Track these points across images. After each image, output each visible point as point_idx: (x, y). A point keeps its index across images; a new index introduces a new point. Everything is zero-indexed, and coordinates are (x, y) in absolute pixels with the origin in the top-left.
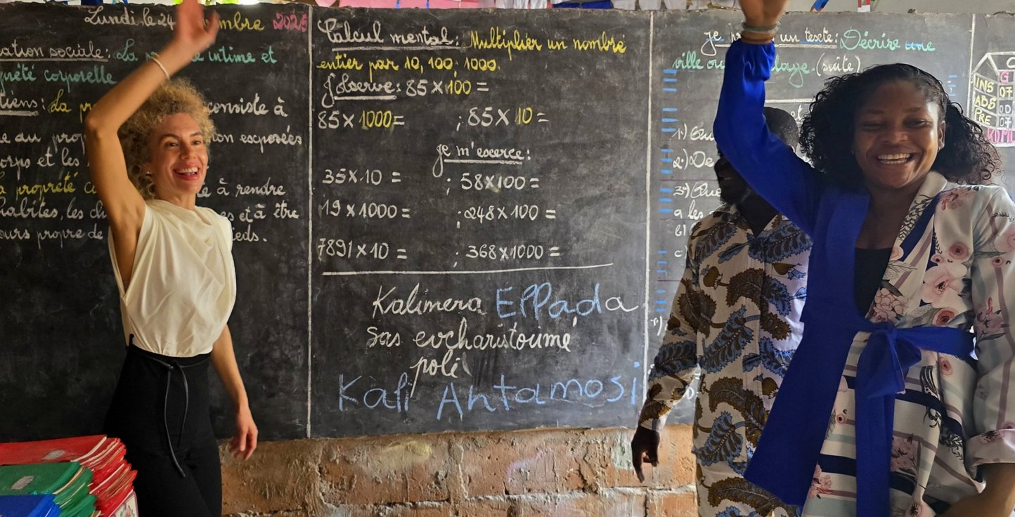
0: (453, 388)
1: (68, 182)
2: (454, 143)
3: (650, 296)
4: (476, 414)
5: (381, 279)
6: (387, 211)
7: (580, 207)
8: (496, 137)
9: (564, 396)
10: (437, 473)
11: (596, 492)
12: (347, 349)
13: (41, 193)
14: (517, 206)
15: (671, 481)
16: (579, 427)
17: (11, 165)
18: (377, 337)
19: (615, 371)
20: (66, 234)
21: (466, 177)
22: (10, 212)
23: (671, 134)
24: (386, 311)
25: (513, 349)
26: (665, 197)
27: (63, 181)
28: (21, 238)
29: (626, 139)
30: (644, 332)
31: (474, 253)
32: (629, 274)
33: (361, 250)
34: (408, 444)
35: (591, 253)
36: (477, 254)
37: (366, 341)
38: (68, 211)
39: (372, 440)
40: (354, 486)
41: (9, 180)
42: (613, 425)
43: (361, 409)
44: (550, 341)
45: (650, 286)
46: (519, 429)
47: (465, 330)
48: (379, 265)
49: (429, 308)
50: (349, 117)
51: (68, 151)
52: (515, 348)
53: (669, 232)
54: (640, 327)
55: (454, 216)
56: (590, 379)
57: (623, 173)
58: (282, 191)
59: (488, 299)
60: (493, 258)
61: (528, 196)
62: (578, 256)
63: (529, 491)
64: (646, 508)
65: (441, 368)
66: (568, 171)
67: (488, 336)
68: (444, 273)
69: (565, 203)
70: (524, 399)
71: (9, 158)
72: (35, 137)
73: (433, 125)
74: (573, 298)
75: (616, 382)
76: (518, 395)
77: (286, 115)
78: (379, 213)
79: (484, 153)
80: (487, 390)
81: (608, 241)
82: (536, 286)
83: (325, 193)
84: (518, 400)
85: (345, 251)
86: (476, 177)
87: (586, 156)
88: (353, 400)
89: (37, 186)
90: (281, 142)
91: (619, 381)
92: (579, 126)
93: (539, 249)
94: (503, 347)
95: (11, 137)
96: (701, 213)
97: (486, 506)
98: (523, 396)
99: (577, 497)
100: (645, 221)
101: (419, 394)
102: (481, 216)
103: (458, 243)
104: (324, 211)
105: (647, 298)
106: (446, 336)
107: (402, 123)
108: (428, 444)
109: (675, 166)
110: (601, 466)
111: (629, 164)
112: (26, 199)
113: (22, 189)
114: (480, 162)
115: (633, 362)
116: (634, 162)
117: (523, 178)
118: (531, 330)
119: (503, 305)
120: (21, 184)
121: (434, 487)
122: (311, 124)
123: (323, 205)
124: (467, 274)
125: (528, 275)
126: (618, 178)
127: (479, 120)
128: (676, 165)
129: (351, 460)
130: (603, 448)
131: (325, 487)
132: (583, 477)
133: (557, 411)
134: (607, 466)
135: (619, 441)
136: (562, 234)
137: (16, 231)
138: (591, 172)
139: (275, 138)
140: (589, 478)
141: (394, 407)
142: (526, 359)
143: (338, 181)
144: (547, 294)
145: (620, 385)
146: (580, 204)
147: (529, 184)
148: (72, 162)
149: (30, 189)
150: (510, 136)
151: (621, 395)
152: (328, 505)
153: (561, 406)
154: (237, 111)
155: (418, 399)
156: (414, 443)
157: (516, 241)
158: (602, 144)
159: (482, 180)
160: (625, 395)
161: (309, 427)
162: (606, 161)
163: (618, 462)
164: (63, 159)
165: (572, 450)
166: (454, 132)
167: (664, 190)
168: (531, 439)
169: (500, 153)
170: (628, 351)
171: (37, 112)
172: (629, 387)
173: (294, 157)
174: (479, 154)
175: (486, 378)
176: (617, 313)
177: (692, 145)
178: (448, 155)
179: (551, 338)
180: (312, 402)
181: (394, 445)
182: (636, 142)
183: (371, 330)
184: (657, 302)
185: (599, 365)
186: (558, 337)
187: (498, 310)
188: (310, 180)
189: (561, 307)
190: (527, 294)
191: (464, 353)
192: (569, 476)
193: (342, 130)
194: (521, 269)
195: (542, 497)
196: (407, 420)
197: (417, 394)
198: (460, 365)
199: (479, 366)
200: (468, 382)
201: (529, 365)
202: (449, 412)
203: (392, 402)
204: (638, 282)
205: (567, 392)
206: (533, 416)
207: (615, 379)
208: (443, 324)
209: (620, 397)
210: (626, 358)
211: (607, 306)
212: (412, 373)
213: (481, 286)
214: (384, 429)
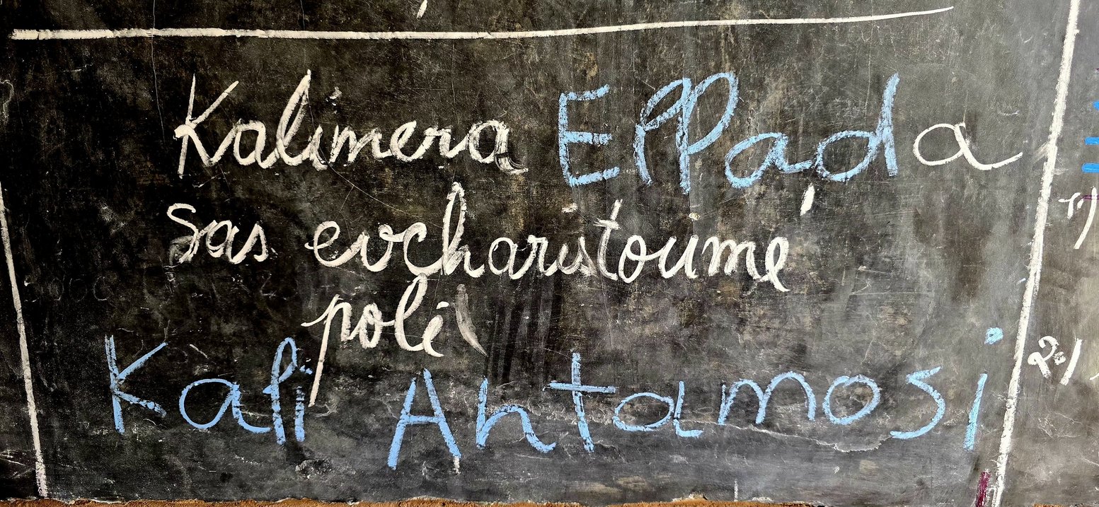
0: (430, 386)
3: (1066, 119)
4: (497, 456)
5: (192, 55)
9: (759, 420)
12: (116, 267)
18: (197, 235)
19: (921, 352)
24: (217, 158)
25: (608, 280)
30: (1031, 236)
32: (1004, 42)
37: (167, 246)
43: (173, 430)
44: (724, 260)
45: (1070, 86)
46: (624, 502)
47: (462, 220)
48: (182, 6)
49: (345, 149)
52: (614, 277)
54: (1020, 217)
56: (842, 374)
59: (532, 124)
65: (392, 329)
67: (532, 239)
68: (389, 35)
70: (637, 423)
74: (807, 124)
75: (920, 384)
76: (622, 410)
80: (529, 395)
82: (686, 82)
84: (622, 425)
88: (151, 405)
91: (932, 382)
94: (579, 274)
98: (634, 414)
101: (334, 399)
105: (1057, 127)
106: (404, 238)
115: (985, 328)
118: (667, 223)
119: (579, 145)
124: (461, 41)
125: (664, 48)
133: (735, 458)
141: (268, 429)
142: (648, 310)
144: (721, 108)
145: (935, 395)
151: (936, 420)
153: (747, 445)
155: (332, 410)
160: (948, 423)
161: (41, 469)
170: (972, 293)
172: (961, 400)
175: (526, 358)
176: (949, 176)
179: (728, 251)
180: (37, 407)
183: (175, 213)
185: (874, 333)
186: (752, 246)
187: (563, 161)
189: (764, 152)
190: (657, 110)
191: (461, 288)
194: (641, 26)
196: (305, 463)
197: (326, 399)
198: (450, 324)
199: (507, 327)
200: (474, 370)
201: (657, 330)
202: (423, 448)
203: (258, 416)
204: (1033, 70)
205: (769, 408)
206: (665, 469)
207: (921, 374)
208: (393, 198)
209: (931, 426)
210: (962, 316)
211: (917, 152)
212: (308, 342)
213: (509, 82)
214: (242, 486)
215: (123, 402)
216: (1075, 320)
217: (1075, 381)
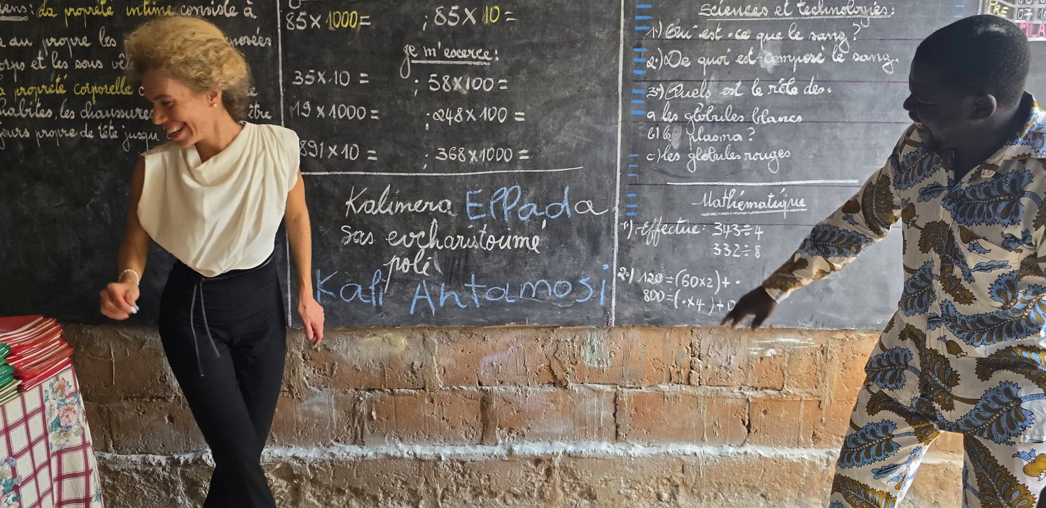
0: (425, 286)
1: (59, 84)
2: (421, 43)
3: (620, 200)
4: (447, 310)
5: (353, 180)
6: (356, 112)
7: (549, 110)
8: (464, 36)
9: (533, 296)
10: (413, 364)
11: (565, 387)
12: (324, 246)
13: (36, 94)
14: (485, 108)
15: (642, 380)
16: (548, 325)
17: (8, 68)
18: (351, 236)
19: (583, 273)
20: (61, 133)
21: (433, 78)
22: (11, 112)
23: (645, 32)
24: (358, 211)
25: (483, 250)
26: (638, 99)
27: (54, 83)
28: (22, 136)
29: (597, 39)
30: (614, 235)
31: (444, 155)
32: (598, 177)
33: (333, 150)
34: (385, 336)
35: (561, 156)
36: (447, 156)
37: (340, 240)
38: (61, 111)
39: (350, 331)
40: (335, 372)
41: (7, 80)
42: (582, 325)
43: (337, 302)
44: (519, 243)
45: (620, 190)
46: (489, 325)
47: (436, 231)
48: (351, 165)
49: (400, 208)
50: (315, 18)
51: (57, 54)
52: (485, 249)
53: (641, 134)
54: (610, 230)
55: (423, 119)
56: (559, 280)
57: (594, 74)
58: (254, 92)
59: (458, 201)
60: (462, 161)
61: (496, 98)
62: (547, 158)
63: (502, 383)
64: (616, 405)
65: (413, 266)
66: (537, 71)
67: (458, 237)
68: (414, 174)
69: (534, 105)
70: (493, 298)
71: (6, 61)
72: (27, 42)
73: (399, 25)
74: (542, 201)
75: (583, 283)
76: (489, 293)
77: (255, 17)
78: (348, 114)
79: (452, 53)
80: (457, 288)
81: (577, 144)
82: (505, 188)
83: (295, 93)
84: (488, 298)
85: (317, 152)
86: (444, 78)
87: (555, 56)
88: (330, 293)
89: (32, 88)
90: (252, 44)
91: (587, 282)
92: (549, 25)
93: (508, 153)
94: (473, 248)
95: (6, 41)
96: (675, 115)
97: (460, 396)
98: (492, 294)
99: (548, 391)
100: (617, 123)
101: (392, 290)
102: (450, 119)
103: (427, 145)
104: (295, 112)
105: (617, 202)
106: (417, 236)
107: (369, 24)
108: (403, 336)
109: (648, 66)
110: (571, 363)
111: (600, 64)
112: (23, 100)
113: (20, 91)
114: (448, 62)
115: (602, 265)
116: (605, 63)
117: (491, 80)
118: (501, 230)
119: (473, 207)
120: (18, 85)
121: (410, 376)
122: (279, 26)
123: (293, 106)
124: (437, 176)
125: (498, 178)
126: (589, 80)
127: (445, 20)
128: (650, 65)
129: (331, 348)
130: (573, 346)
131: (309, 372)
132: (553, 373)
133: (526, 309)
134: (577, 363)
135: (589, 341)
136: (531, 137)
137: (17, 129)
138: (561, 73)
139: (246, 40)
140: (560, 375)
141: (370, 301)
142: (496, 260)
143: (307, 83)
144: (516, 196)
145: (589, 287)
146: (551, 106)
147: (497, 86)
148: (61, 65)
149: (26, 91)
150: (477, 36)
151: (590, 296)
152: (312, 388)
153: (530, 305)
154: (209, 14)
155: (391, 295)
156: (390, 335)
157: (485, 144)
158: (572, 43)
159: (449, 81)
160: (594, 296)
161: (290, 317)
162: (577, 62)
163: (588, 359)
164: (53, 62)
165: (543, 346)
166: (420, 32)
167: (635, 91)
168: (502, 334)
169: (467, 53)
170: (598, 254)
171: (27, 17)
172: (598, 288)
173: (265, 59)
174: (446, 55)
175: (457, 276)
176: (586, 217)
177: (667, 43)
178: (415, 56)
179: (520, 240)
181: (371, 336)
182: (608, 41)
183: (344, 229)
184: (628, 206)
185: (568, 267)
186: (528, 238)
187: (468, 212)
188: (281, 81)
189: (530, 210)
190: (497, 196)
191: (435, 253)
192: (540, 371)
193: (310, 31)
194: (491, 172)
195: (513, 389)
196: (382, 313)
197: (390, 290)
198: (432, 264)
199: (450, 265)
200: (440, 280)
201: (499, 266)
202: (422, 307)
203: (367, 296)
204: (608, 185)
205: (536, 292)
206: (503, 314)
207: (584, 280)
208: (414, 224)
209: (589, 298)
210: (595, 260)
211: (576, 209)
212: (385, 270)
213: (451, 188)
214: (360, 321)
215: (321, 292)
216: (631, 263)
217: (633, 282)
